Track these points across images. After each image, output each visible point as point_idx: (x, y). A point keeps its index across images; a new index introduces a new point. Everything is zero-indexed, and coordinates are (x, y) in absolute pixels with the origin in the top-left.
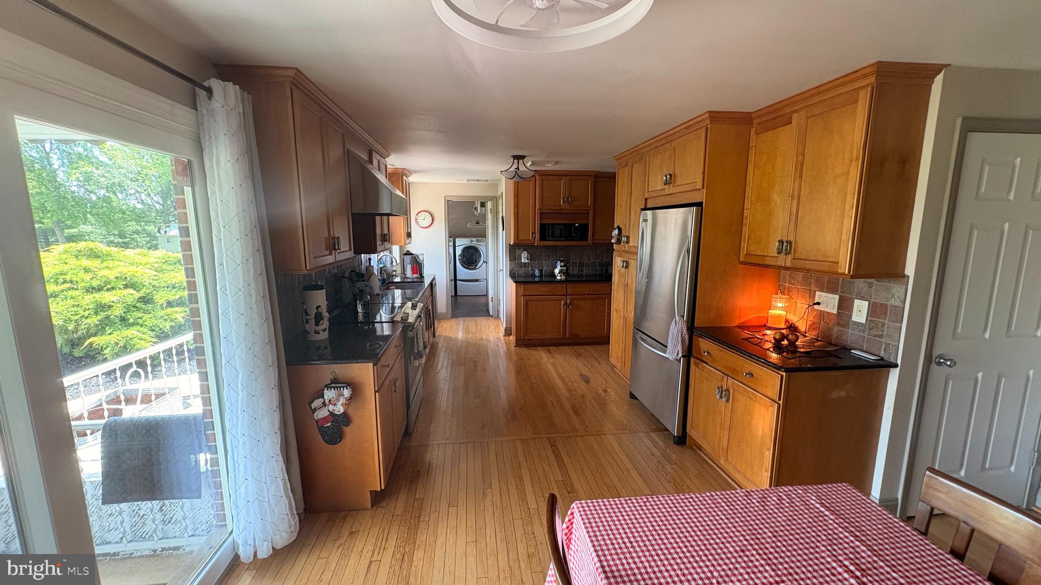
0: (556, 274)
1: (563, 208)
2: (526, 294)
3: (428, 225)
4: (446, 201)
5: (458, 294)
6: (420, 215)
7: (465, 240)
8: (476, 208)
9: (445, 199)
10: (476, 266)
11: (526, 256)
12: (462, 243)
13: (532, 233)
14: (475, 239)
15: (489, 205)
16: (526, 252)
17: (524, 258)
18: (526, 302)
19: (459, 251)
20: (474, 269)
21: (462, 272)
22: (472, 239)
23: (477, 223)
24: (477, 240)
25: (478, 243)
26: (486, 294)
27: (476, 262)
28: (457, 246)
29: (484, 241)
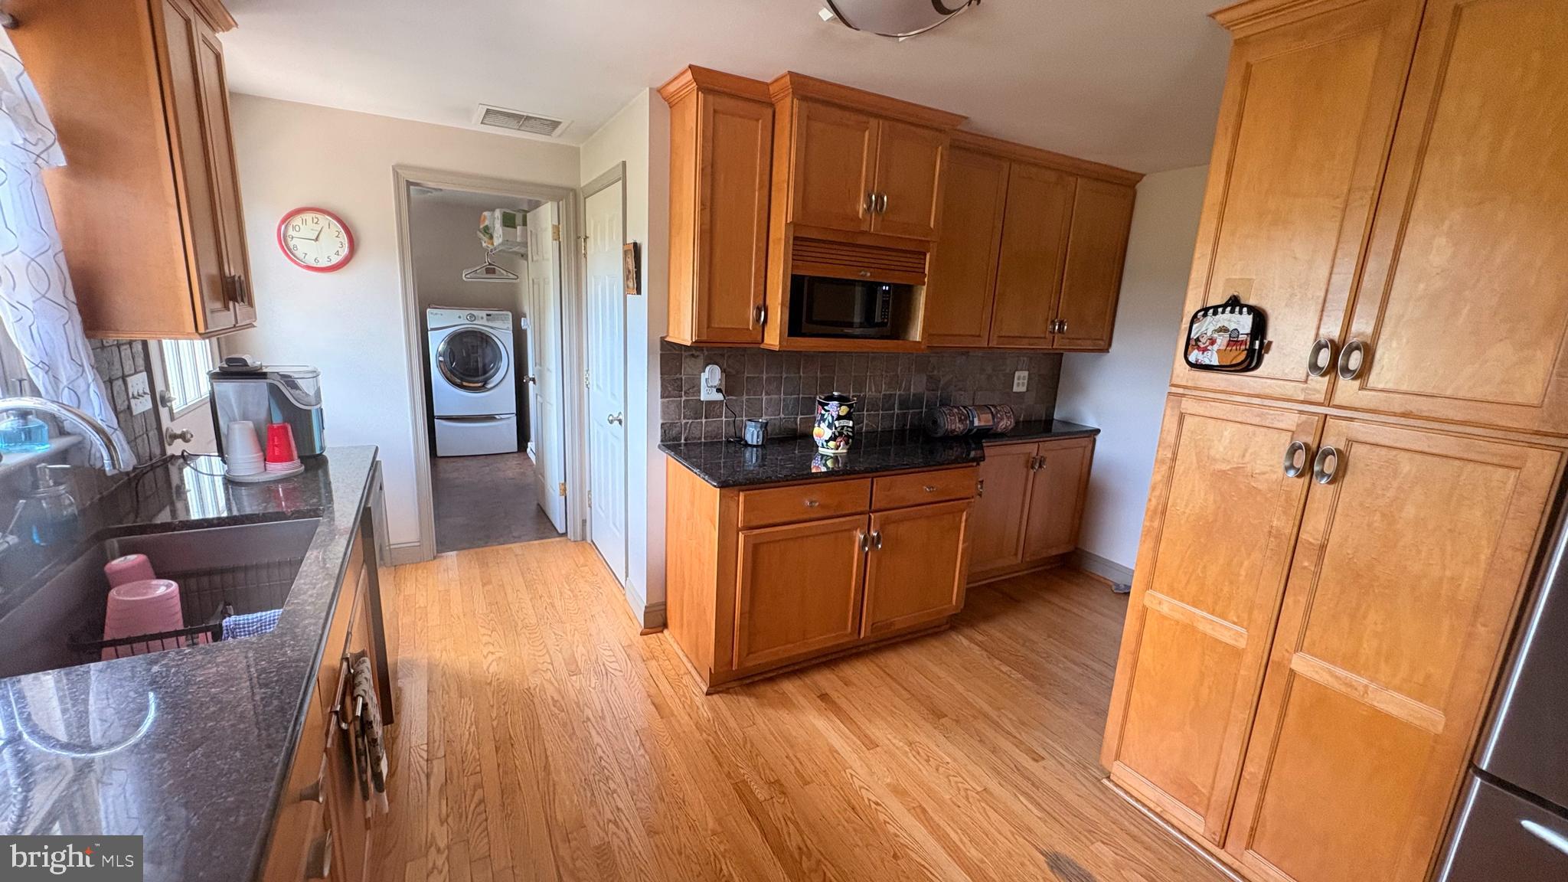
0: (819, 441)
1: (864, 228)
2: (754, 523)
3: (335, 260)
4: (403, 185)
5: (439, 454)
6: (297, 221)
7: (457, 312)
8: (488, 231)
9: (396, 175)
10: (485, 382)
11: (716, 382)
12: (445, 323)
13: (759, 310)
14: (483, 313)
15: (547, 215)
16: (717, 370)
17: (709, 382)
18: (755, 551)
19: (437, 344)
20: (483, 388)
21: (450, 398)
22: (475, 313)
23: (490, 271)
24: (488, 315)
25: (490, 324)
26: (516, 450)
27: (485, 372)
28: (432, 329)
29: (506, 319)
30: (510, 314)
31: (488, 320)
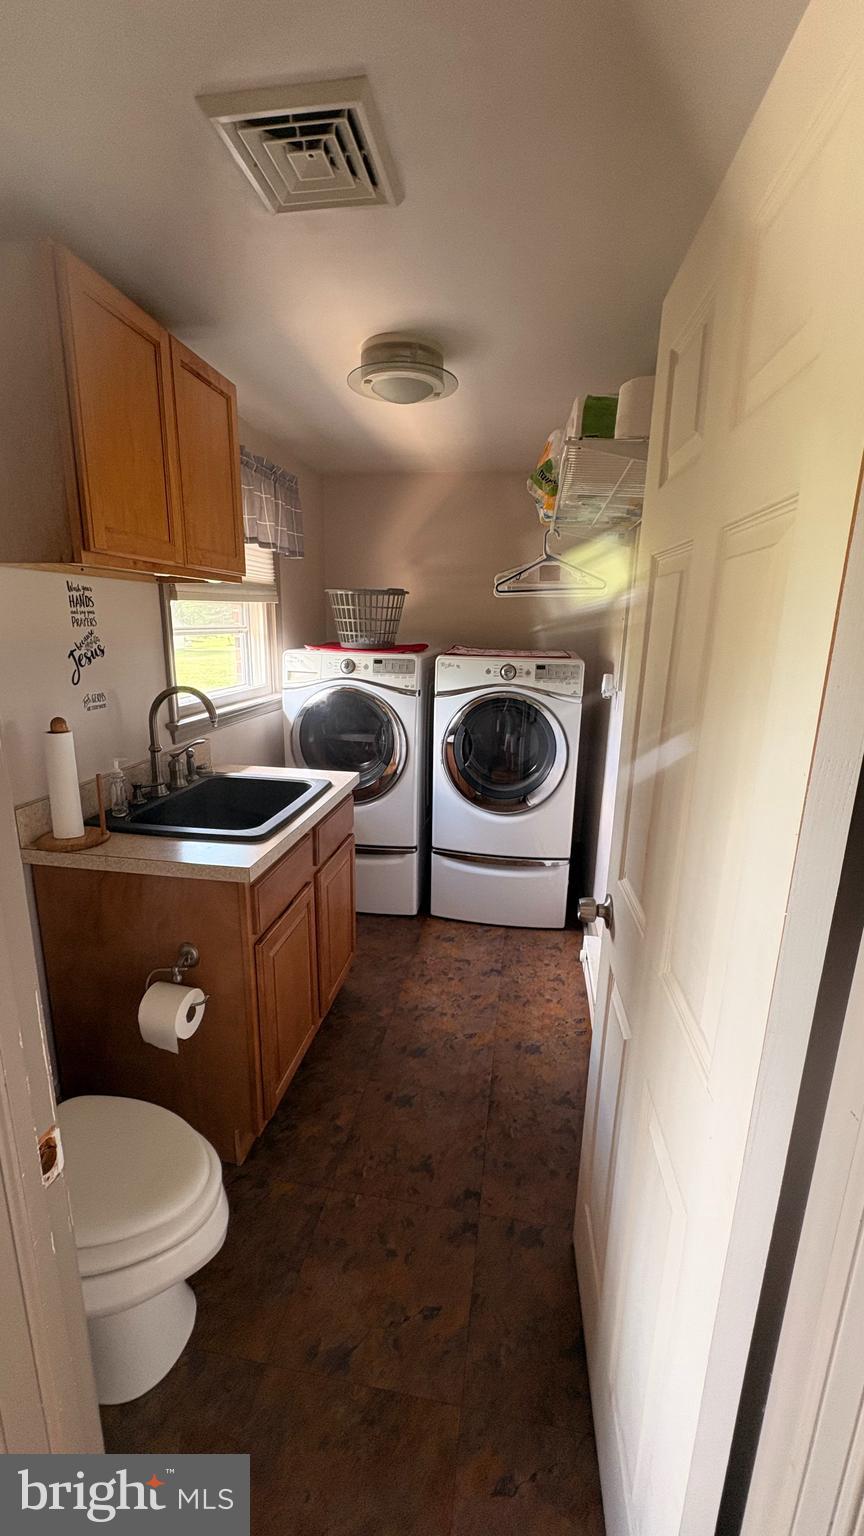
7: (485, 662)
10: (522, 797)
12: (464, 683)
14: (530, 664)
19: (447, 720)
20: (517, 807)
21: (461, 820)
22: (515, 664)
24: (540, 667)
25: (541, 685)
26: (562, 926)
27: (526, 775)
28: (442, 694)
29: (573, 675)
30: (582, 665)
31: (538, 678)
